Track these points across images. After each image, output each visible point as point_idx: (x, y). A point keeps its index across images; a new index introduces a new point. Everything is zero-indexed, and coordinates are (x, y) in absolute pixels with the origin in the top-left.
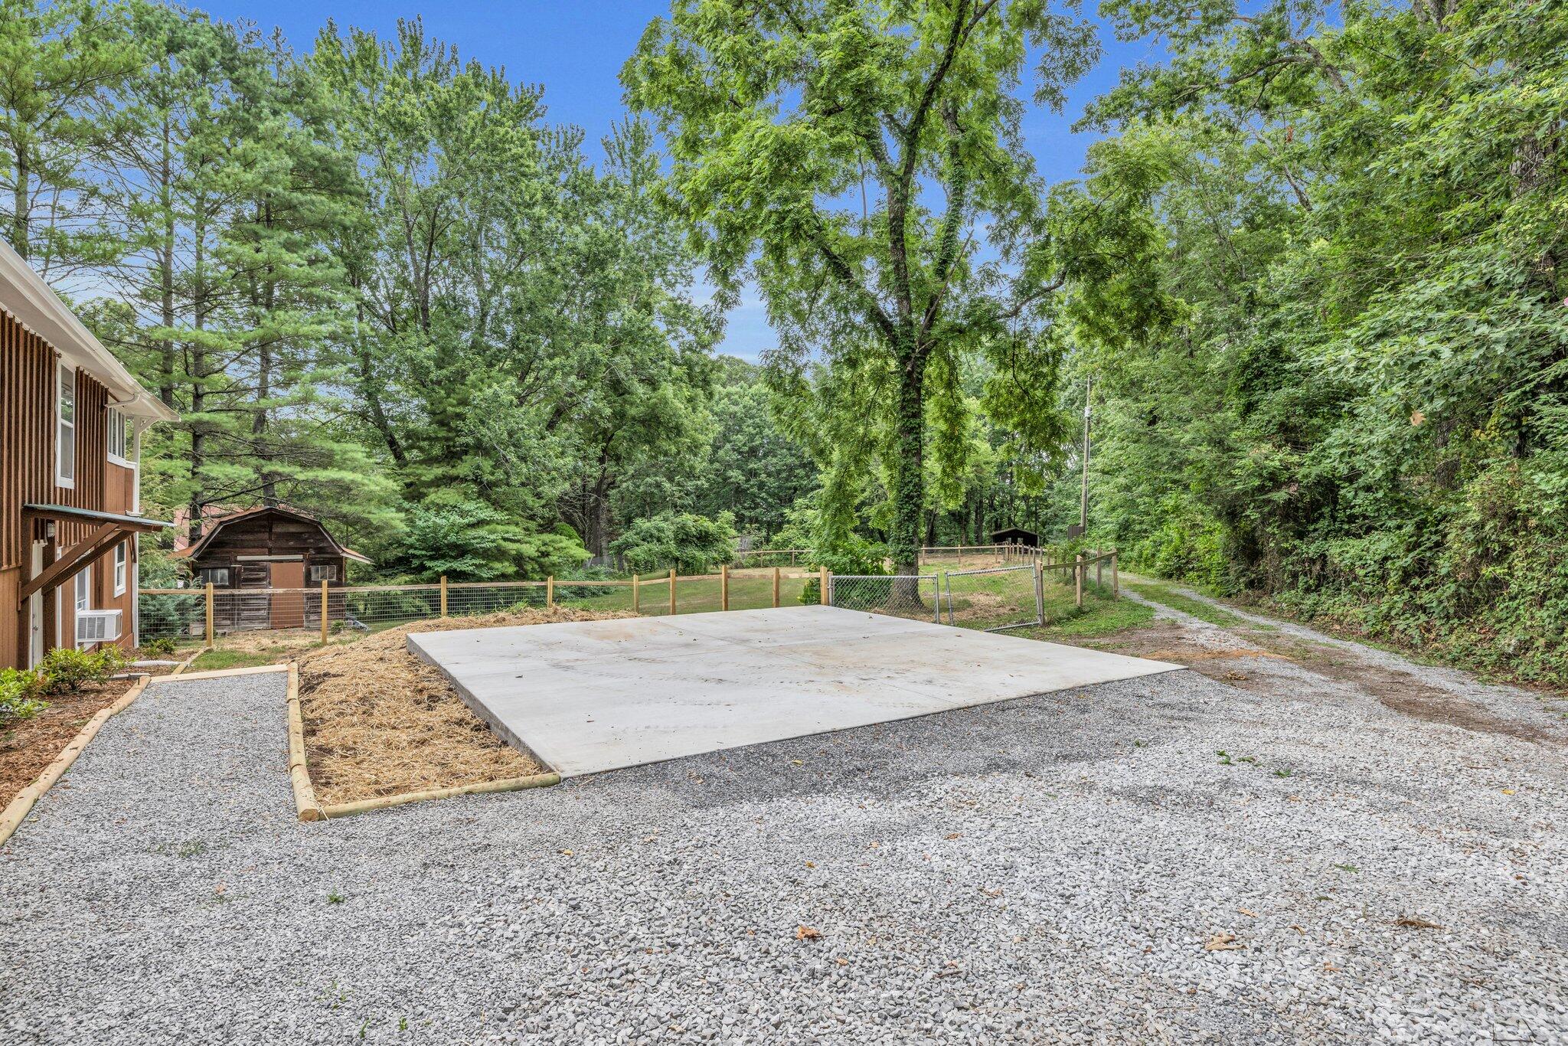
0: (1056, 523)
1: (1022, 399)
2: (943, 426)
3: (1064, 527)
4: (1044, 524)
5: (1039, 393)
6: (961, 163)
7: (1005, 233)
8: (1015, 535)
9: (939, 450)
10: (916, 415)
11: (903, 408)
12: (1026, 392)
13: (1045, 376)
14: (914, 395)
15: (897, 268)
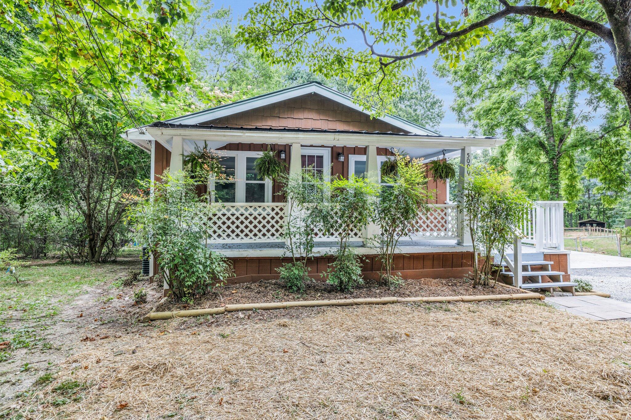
0: (617, 218)
1: (604, 169)
2: (567, 182)
3: (622, 219)
4: (609, 218)
5: (613, 167)
6: (574, 81)
7: (594, 101)
8: (591, 223)
9: (565, 191)
10: (556, 179)
11: (550, 176)
12: (606, 166)
13: (616, 160)
14: (556, 172)
15: (549, 126)
